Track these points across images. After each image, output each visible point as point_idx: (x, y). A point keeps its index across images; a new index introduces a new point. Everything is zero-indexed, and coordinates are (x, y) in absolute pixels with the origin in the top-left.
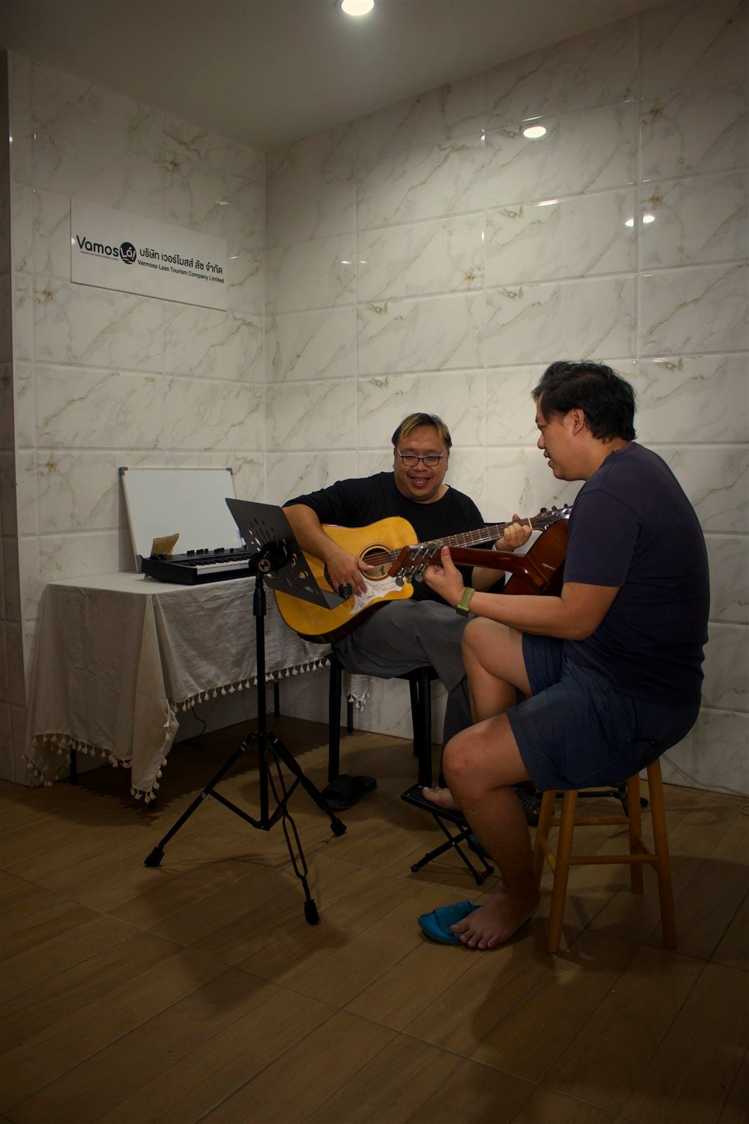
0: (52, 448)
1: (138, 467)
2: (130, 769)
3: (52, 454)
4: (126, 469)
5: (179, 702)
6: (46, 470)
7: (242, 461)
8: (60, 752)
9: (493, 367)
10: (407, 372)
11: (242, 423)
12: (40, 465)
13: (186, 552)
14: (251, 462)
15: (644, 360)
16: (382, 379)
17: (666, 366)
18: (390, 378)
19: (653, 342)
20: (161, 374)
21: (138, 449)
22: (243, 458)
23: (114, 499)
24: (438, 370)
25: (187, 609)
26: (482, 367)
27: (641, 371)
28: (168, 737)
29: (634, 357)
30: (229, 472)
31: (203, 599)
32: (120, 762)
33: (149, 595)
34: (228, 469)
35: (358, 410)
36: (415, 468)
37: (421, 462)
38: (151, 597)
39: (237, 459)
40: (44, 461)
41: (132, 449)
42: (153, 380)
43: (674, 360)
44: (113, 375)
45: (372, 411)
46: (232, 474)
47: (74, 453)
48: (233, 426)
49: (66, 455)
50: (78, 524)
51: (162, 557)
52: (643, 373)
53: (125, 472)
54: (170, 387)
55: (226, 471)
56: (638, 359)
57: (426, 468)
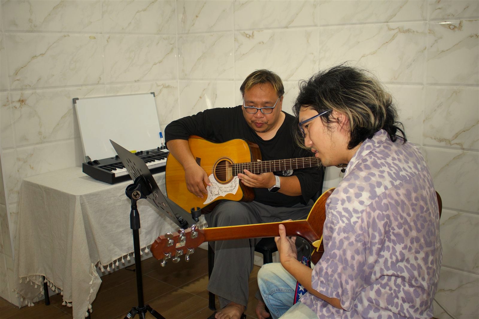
0: (22, 89)
1: (86, 97)
2: (71, 307)
3: (22, 94)
4: (78, 99)
5: (105, 265)
6: (18, 105)
7: (162, 87)
8: (36, 286)
9: (324, 26)
10: (267, 28)
11: (161, 62)
12: (13, 102)
13: (115, 156)
14: (168, 87)
15: (432, 22)
16: (249, 32)
17: (449, 27)
18: (255, 32)
19: (440, 8)
20: (101, 33)
21: (85, 85)
22: (162, 85)
23: (70, 119)
24: (287, 27)
25: (108, 202)
26: (316, 26)
27: (430, 30)
28: (92, 291)
29: (425, 20)
30: (153, 95)
31: (119, 194)
32: (66, 302)
33: (78, 196)
34: (152, 93)
35: (235, 54)
37: (259, 111)
38: (79, 197)
39: (158, 86)
40: (17, 98)
41: (82, 86)
42: (95, 38)
43: (455, 22)
44: (65, 36)
45: (244, 54)
46: (154, 96)
47: (39, 91)
48: (154, 64)
49: (33, 93)
50: (45, 138)
51: (96, 162)
52: (431, 32)
53: (77, 101)
54: (108, 42)
55: (150, 94)
56: (428, 22)
57: (263, 116)
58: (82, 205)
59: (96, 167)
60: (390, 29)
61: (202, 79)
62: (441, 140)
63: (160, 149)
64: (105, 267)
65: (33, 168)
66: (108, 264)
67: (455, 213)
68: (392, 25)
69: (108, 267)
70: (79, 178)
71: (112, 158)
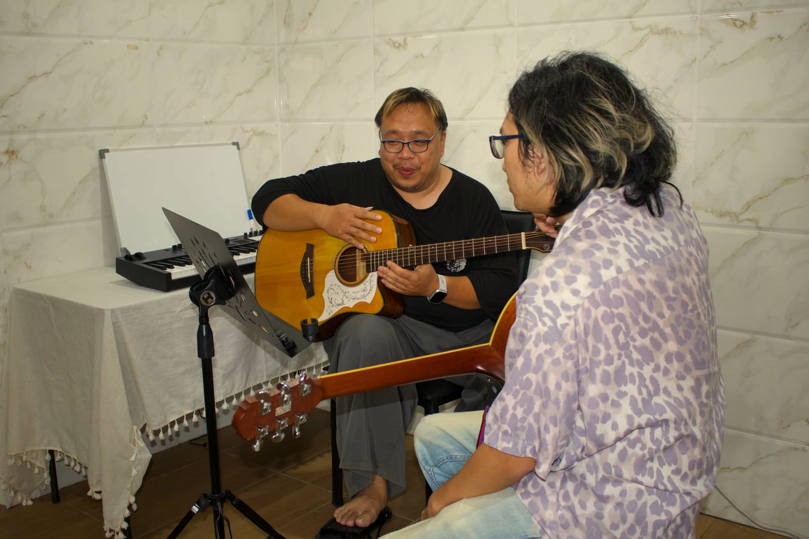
0: (11, 132)
1: (120, 148)
2: (101, 501)
3: (11, 140)
4: (107, 151)
5: (155, 428)
6: (4, 159)
7: (251, 133)
8: (36, 471)
9: (525, 24)
10: (429, 31)
11: (250, 91)
13: (172, 247)
14: (262, 133)
15: (706, 16)
16: (399, 39)
17: (734, 23)
18: (409, 39)
20: (148, 40)
21: (122, 128)
22: (253, 129)
23: (94, 185)
24: (462, 29)
25: (160, 322)
26: (511, 25)
27: (702, 29)
28: (134, 472)
29: (694, 12)
30: (235, 147)
31: (179, 309)
33: (108, 310)
34: (234, 144)
35: (375, 75)
36: (399, 156)
37: (406, 148)
38: (109, 312)
39: (245, 131)
40: (2, 148)
41: (115, 128)
42: (137, 48)
43: (745, 15)
44: (86, 44)
45: (390, 76)
46: (238, 149)
47: (40, 136)
48: (238, 95)
49: (30, 140)
50: (51, 216)
51: (139, 256)
52: (705, 32)
53: (106, 154)
54: (159, 55)
55: (232, 146)
56: (698, 15)
57: (412, 156)
58: (116, 326)
59: (139, 263)
60: (636, 29)
61: (320, 120)
62: (722, 215)
63: (248, 236)
64: (156, 433)
65: (30, 267)
66: (161, 427)
67: (747, 336)
68: (639, 22)
69: (161, 433)
70: (110, 283)
71: (167, 250)
